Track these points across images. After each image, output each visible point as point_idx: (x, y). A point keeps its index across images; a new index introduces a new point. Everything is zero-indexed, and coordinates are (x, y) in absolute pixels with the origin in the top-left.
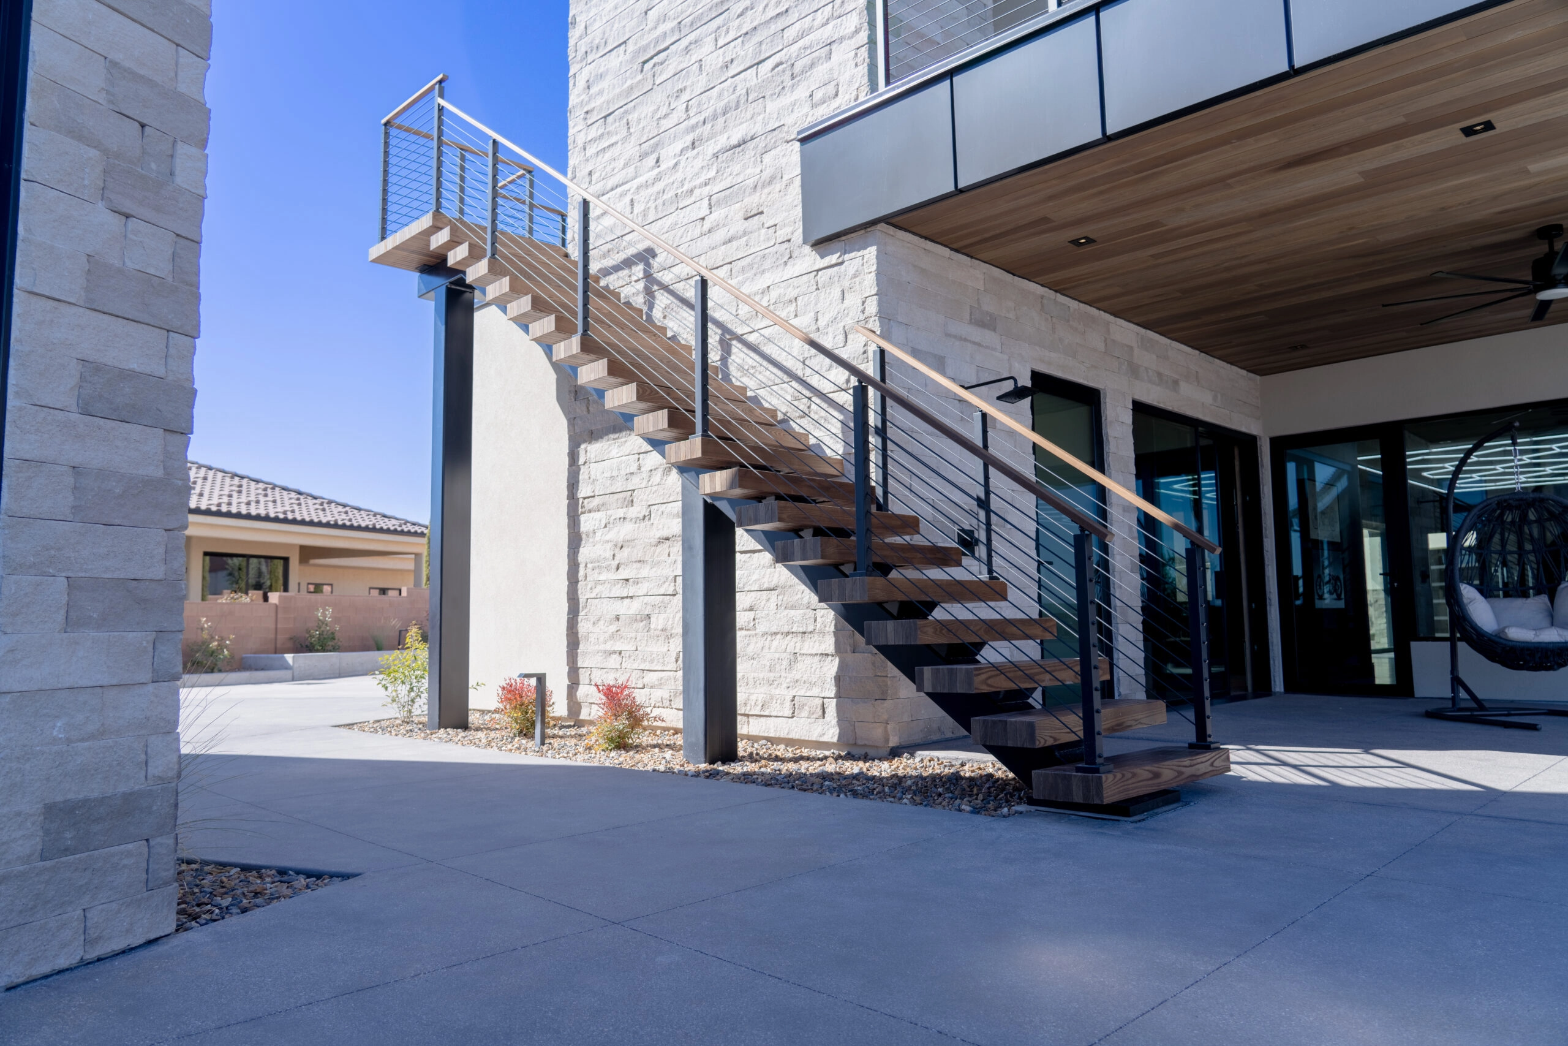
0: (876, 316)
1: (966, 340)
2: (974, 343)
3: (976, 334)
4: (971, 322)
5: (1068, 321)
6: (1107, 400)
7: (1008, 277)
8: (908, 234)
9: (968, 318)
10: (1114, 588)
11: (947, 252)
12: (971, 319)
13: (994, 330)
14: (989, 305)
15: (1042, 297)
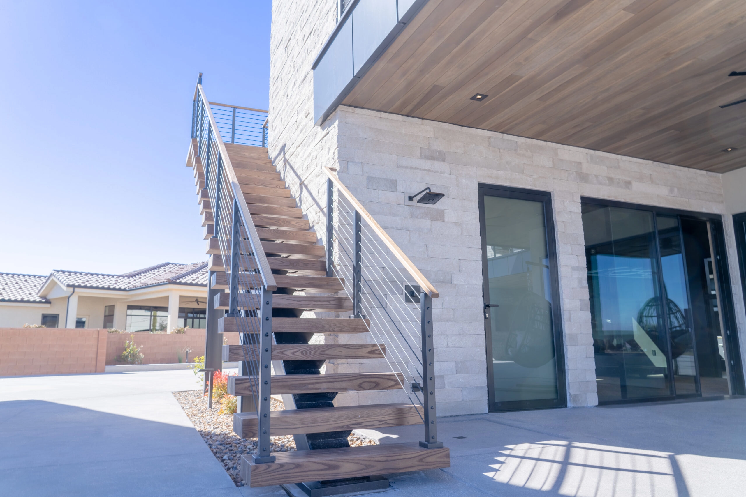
0: (337, 160)
1: (416, 169)
2: (424, 170)
3: (427, 164)
4: (421, 157)
5: (516, 150)
6: (555, 198)
7: (458, 128)
8: (365, 110)
9: (419, 155)
10: (564, 321)
11: (400, 118)
12: (421, 156)
13: (444, 161)
14: (438, 146)
15: (490, 137)
